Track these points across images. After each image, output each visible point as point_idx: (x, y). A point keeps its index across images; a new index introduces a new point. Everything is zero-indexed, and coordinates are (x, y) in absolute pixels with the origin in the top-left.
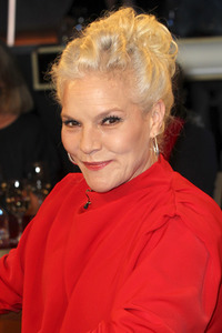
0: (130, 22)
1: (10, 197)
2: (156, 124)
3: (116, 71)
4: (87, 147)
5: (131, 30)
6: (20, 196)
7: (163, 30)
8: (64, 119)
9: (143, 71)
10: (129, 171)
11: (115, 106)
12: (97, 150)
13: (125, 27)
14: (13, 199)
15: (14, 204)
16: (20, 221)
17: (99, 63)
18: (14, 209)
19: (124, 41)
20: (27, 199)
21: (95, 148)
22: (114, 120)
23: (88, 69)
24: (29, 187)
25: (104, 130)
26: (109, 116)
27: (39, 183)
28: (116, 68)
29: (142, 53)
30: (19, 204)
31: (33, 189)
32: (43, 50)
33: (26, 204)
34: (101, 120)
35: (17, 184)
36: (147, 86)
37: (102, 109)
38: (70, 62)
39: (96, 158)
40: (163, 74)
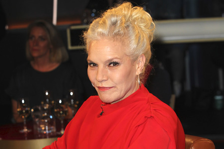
0: (128, 11)
1: (57, 109)
2: (140, 68)
3: (118, 37)
4: (100, 78)
5: (129, 15)
6: (62, 108)
7: (148, 16)
8: (89, 62)
9: (133, 37)
10: (123, 93)
11: (116, 56)
12: (105, 80)
13: (126, 13)
14: (58, 110)
15: (59, 112)
16: (62, 122)
17: (109, 32)
18: (59, 115)
19: (124, 21)
20: (66, 109)
21: (104, 79)
22: (116, 64)
23: (102, 35)
24: (67, 103)
25: (110, 69)
26: (112, 61)
27: (72, 101)
28: (118, 35)
29: (133, 28)
30: (61, 112)
31: (69, 104)
32: (73, 28)
33: (65, 112)
34: (108, 64)
35: (60, 102)
36: (135, 46)
37: (110, 57)
38: (93, 30)
39: (105, 85)
40: (145, 40)
